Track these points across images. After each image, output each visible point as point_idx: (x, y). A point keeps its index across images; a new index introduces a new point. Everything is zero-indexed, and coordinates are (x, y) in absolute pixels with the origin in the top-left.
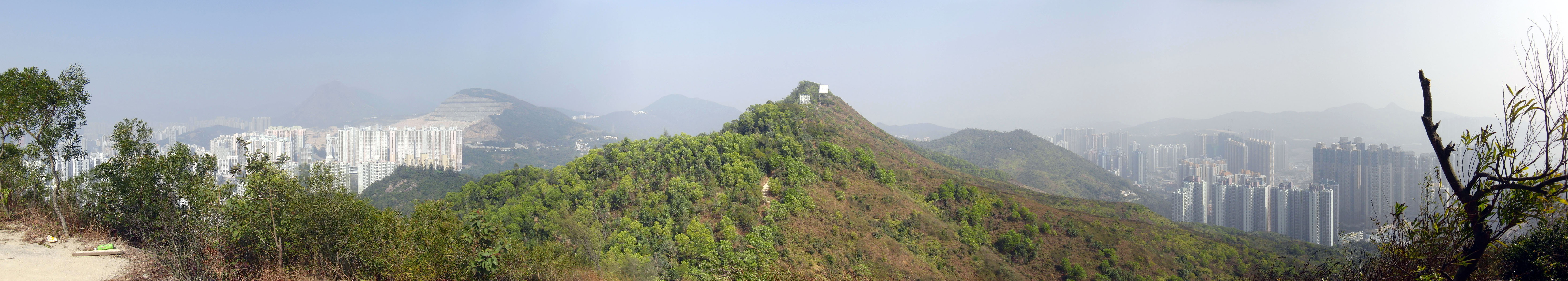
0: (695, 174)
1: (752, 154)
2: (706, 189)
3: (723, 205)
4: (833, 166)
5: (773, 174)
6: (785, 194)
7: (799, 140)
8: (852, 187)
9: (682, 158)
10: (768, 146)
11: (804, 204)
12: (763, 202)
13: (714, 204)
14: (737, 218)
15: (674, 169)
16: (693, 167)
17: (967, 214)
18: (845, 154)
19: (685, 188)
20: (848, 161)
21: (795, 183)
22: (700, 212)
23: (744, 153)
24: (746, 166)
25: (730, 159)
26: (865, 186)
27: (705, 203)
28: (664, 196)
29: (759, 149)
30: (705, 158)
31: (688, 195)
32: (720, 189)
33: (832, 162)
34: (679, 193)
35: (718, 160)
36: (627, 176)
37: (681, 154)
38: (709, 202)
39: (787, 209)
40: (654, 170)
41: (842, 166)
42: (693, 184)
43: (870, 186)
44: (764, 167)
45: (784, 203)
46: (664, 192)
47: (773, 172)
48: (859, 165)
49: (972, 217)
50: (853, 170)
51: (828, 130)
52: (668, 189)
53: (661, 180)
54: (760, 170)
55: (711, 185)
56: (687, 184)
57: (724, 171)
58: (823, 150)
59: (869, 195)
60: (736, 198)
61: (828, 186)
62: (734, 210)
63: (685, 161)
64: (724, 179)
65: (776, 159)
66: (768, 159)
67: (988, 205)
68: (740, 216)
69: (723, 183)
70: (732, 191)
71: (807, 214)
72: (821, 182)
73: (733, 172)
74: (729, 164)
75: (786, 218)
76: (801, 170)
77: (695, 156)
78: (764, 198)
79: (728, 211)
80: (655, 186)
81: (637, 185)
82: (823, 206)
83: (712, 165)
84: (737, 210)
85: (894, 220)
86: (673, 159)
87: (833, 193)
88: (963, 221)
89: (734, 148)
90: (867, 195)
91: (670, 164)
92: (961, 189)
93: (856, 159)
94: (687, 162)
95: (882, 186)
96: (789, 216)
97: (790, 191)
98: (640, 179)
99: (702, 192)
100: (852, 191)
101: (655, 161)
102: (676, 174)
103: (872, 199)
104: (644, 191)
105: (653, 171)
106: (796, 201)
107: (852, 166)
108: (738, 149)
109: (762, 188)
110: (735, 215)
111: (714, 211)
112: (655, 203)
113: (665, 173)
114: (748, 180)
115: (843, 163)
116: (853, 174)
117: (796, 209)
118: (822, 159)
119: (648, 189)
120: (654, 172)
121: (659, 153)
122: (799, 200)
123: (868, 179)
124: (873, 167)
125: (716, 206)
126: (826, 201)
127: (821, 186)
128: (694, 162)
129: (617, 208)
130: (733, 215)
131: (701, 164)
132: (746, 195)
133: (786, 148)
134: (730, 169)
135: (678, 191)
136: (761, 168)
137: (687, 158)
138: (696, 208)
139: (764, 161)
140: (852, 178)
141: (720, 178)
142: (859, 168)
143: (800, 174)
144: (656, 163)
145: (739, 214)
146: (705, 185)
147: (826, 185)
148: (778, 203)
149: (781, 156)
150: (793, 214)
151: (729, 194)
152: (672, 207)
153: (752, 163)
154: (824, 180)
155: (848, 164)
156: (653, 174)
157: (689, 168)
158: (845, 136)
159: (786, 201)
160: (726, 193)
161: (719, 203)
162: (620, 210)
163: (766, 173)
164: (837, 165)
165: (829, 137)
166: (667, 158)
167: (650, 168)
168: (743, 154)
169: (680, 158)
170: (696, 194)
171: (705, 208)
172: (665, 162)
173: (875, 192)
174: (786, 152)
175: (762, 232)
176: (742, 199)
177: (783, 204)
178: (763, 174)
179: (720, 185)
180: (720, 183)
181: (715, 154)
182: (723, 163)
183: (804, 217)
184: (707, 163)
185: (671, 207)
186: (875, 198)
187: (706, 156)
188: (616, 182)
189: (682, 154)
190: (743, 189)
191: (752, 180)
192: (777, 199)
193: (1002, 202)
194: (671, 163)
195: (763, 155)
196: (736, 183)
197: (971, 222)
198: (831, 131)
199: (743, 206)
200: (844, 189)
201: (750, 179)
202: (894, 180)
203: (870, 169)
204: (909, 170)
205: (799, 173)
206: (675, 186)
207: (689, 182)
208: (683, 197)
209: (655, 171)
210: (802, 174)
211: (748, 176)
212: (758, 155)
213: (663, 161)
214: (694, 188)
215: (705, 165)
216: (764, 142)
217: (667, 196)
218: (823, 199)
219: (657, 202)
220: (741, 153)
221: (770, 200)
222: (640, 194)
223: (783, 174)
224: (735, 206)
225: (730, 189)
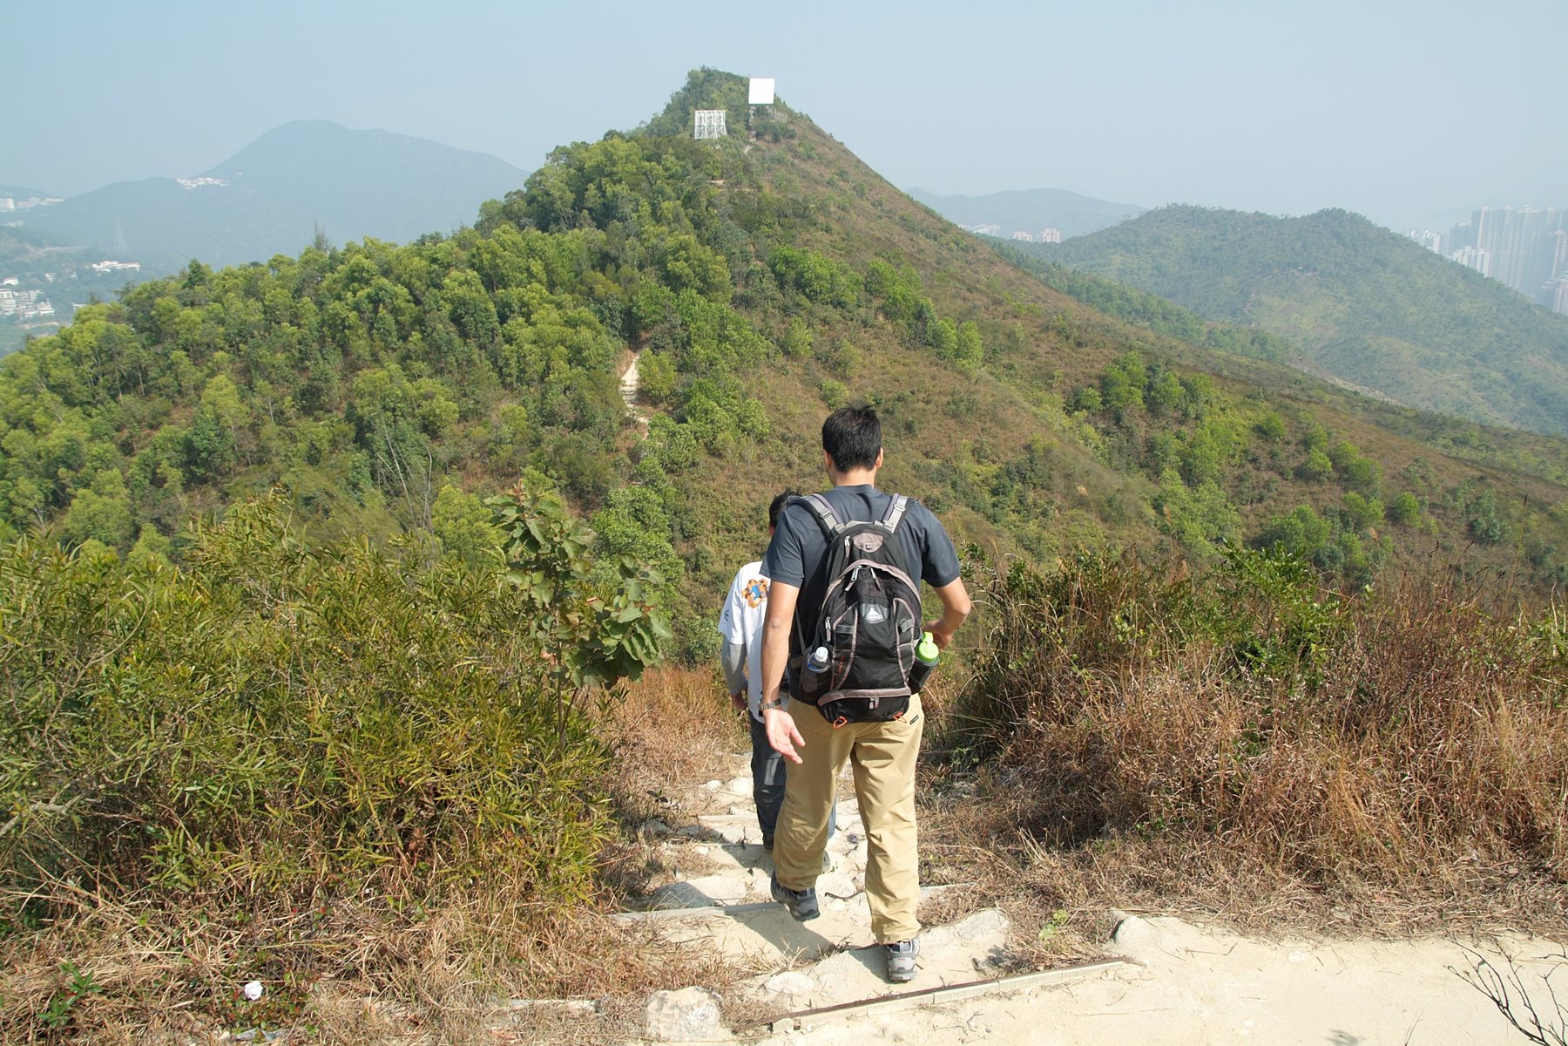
0: (425, 357)
1: (584, 288)
2: (465, 395)
3: (519, 437)
4: (811, 313)
5: (646, 341)
6: (688, 397)
7: (713, 241)
8: (865, 372)
9: (382, 311)
10: (626, 262)
11: (741, 421)
12: (628, 423)
13: (492, 437)
14: (561, 472)
15: (360, 346)
16: (416, 336)
17: (1178, 453)
18: (843, 279)
19: (404, 399)
20: (850, 298)
21: (711, 365)
22: (455, 462)
23: (561, 285)
24: (571, 323)
25: (524, 304)
26: (900, 369)
27: (466, 436)
28: (345, 427)
29: (603, 270)
30: (449, 307)
31: (414, 416)
32: (503, 392)
33: (806, 303)
34: (389, 414)
35: (487, 310)
36: (221, 379)
37: (375, 301)
38: (479, 432)
39: (697, 439)
40: (300, 352)
41: (834, 314)
42: (427, 384)
43: (914, 368)
44: (618, 323)
45: (685, 421)
46: (342, 416)
47: (644, 335)
48: (882, 308)
49: (1191, 460)
50: (865, 324)
51: (790, 212)
52: (351, 406)
53: (327, 380)
54: (608, 333)
55: (477, 383)
56: (408, 384)
57: (509, 340)
58: (781, 268)
59: (913, 393)
60: (553, 414)
61: (800, 371)
62: (550, 449)
63: (390, 319)
64: (513, 362)
65: (653, 300)
66: (631, 301)
67: (1241, 429)
68: (570, 464)
69: (510, 375)
70: (538, 395)
71: (752, 451)
72: (781, 360)
73: (535, 342)
74: (521, 320)
75: (694, 464)
76: (723, 327)
77: (418, 302)
78: (627, 409)
79: (535, 454)
80: (311, 401)
81: (257, 401)
82: (792, 427)
83: (471, 328)
84: (558, 450)
85: (979, 462)
86: (353, 315)
87: (816, 389)
88: (1167, 473)
89: (531, 275)
90: (907, 393)
91: (347, 332)
92: (1164, 380)
93: (871, 293)
94: (397, 322)
95: (945, 368)
96: (702, 457)
97: (701, 387)
98: (261, 383)
99: (455, 407)
100: (864, 381)
101: (300, 326)
102: (368, 358)
103: (921, 405)
104: (280, 416)
105: (297, 355)
106: (720, 414)
107: (862, 311)
108: (544, 277)
109: (619, 382)
110: (555, 464)
111: (494, 458)
112: (319, 451)
113: (336, 359)
114: (581, 363)
115: (839, 304)
116: (865, 336)
117: (720, 437)
118: (779, 295)
119: (291, 412)
120: (302, 360)
121: (307, 301)
122: (727, 411)
123: (907, 348)
124: (919, 315)
125: (500, 442)
126: (798, 411)
127: (782, 371)
128: (419, 322)
129: (203, 481)
130: (550, 464)
131: (440, 326)
132: (579, 404)
133: (679, 267)
134: (528, 332)
135: (385, 408)
136: (612, 326)
137: (395, 311)
138: (444, 452)
139: (619, 306)
140: (863, 347)
141: (501, 363)
142: (881, 318)
143: (723, 338)
144: (305, 331)
145: (565, 459)
146: (459, 383)
147: (794, 368)
148: (670, 422)
149: (667, 290)
150: (715, 452)
151: (531, 406)
152: (372, 455)
153: (586, 313)
154: (787, 353)
155: (850, 307)
156: (299, 364)
157: (405, 338)
158: (835, 227)
159: (693, 416)
160: (524, 404)
161: (506, 431)
162: (215, 485)
163: (625, 338)
164: (822, 311)
165: (793, 232)
166: (337, 314)
167: (286, 348)
168: (559, 290)
169: (376, 311)
170: (438, 411)
171: (469, 449)
172: (330, 326)
173: (928, 384)
174: (678, 277)
175: (637, 506)
176: (570, 416)
177: (685, 425)
178: (620, 343)
179: (503, 383)
180: (501, 374)
181: (475, 294)
182: (503, 319)
183: (742, 458)
184: (456, 319)
185: (371, 457)
186: (928, 402)
187: (452, 301)
188: (186, 400)
189: (380, 301)
190: (567, 388)
191: (592, 363)
192: (665, 410)
193: (1280, 421)
194: (350, 328)
195: (615, 289)
196: (548, 369)
197: (1189, 475)
198: (796, 215)
199: (575, 436)
200: (845, 379)
201: (586, 359)
202: (979, 352)
203: (912, 321)
204: (1019, 323)
205: (720, 335)
206: (371, 394)
207: (413, 378)
208: (401, 423)
209: (305, 356)
210: (727, 338)
211: (580, 351)
212: (600, 289)
213: (323, 323)
214: (428, 397)
215: (452, 328)
216: (613, 253)
217: (352, 425)
218: (790, 407)
219: (326, 447)
220: (551, 286)
221: (647, 415)
222: (270, 428)
223: (674, 341)
224: (551, 436)
225: (532, 390)
